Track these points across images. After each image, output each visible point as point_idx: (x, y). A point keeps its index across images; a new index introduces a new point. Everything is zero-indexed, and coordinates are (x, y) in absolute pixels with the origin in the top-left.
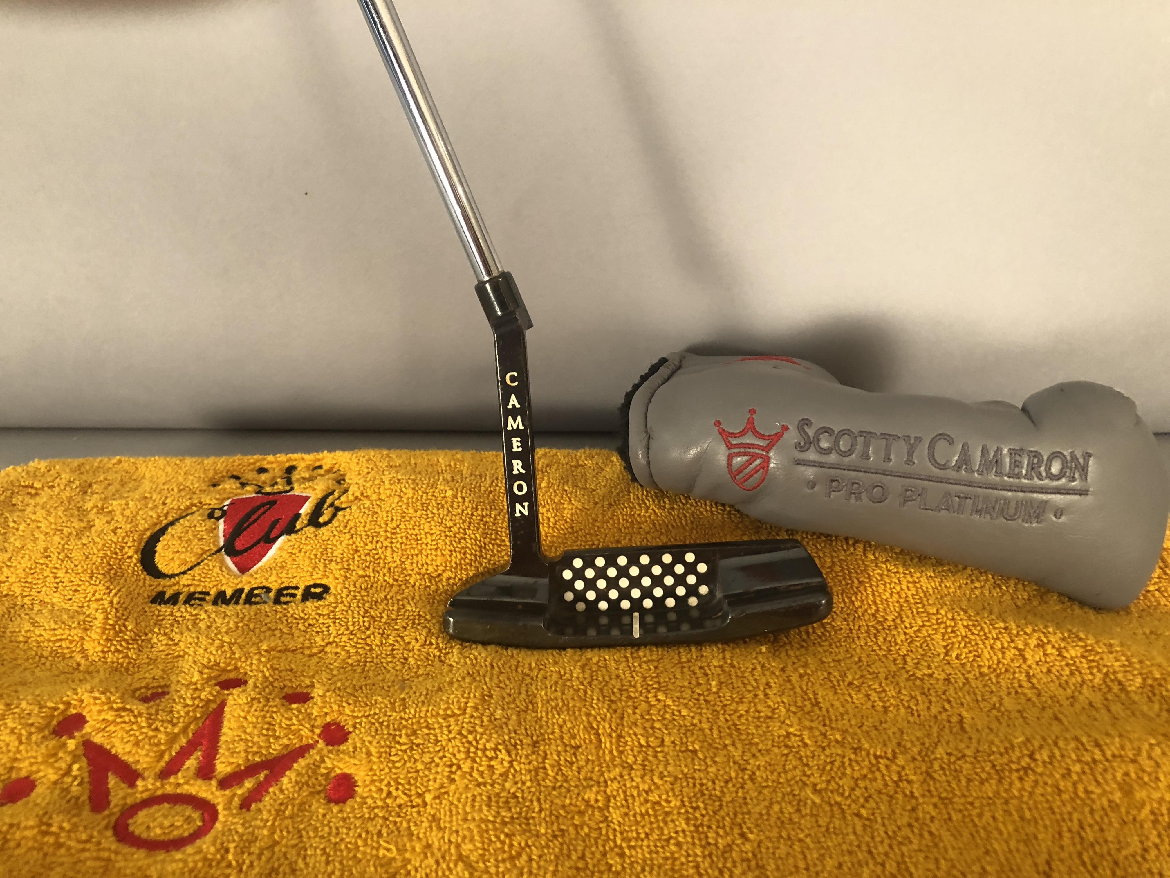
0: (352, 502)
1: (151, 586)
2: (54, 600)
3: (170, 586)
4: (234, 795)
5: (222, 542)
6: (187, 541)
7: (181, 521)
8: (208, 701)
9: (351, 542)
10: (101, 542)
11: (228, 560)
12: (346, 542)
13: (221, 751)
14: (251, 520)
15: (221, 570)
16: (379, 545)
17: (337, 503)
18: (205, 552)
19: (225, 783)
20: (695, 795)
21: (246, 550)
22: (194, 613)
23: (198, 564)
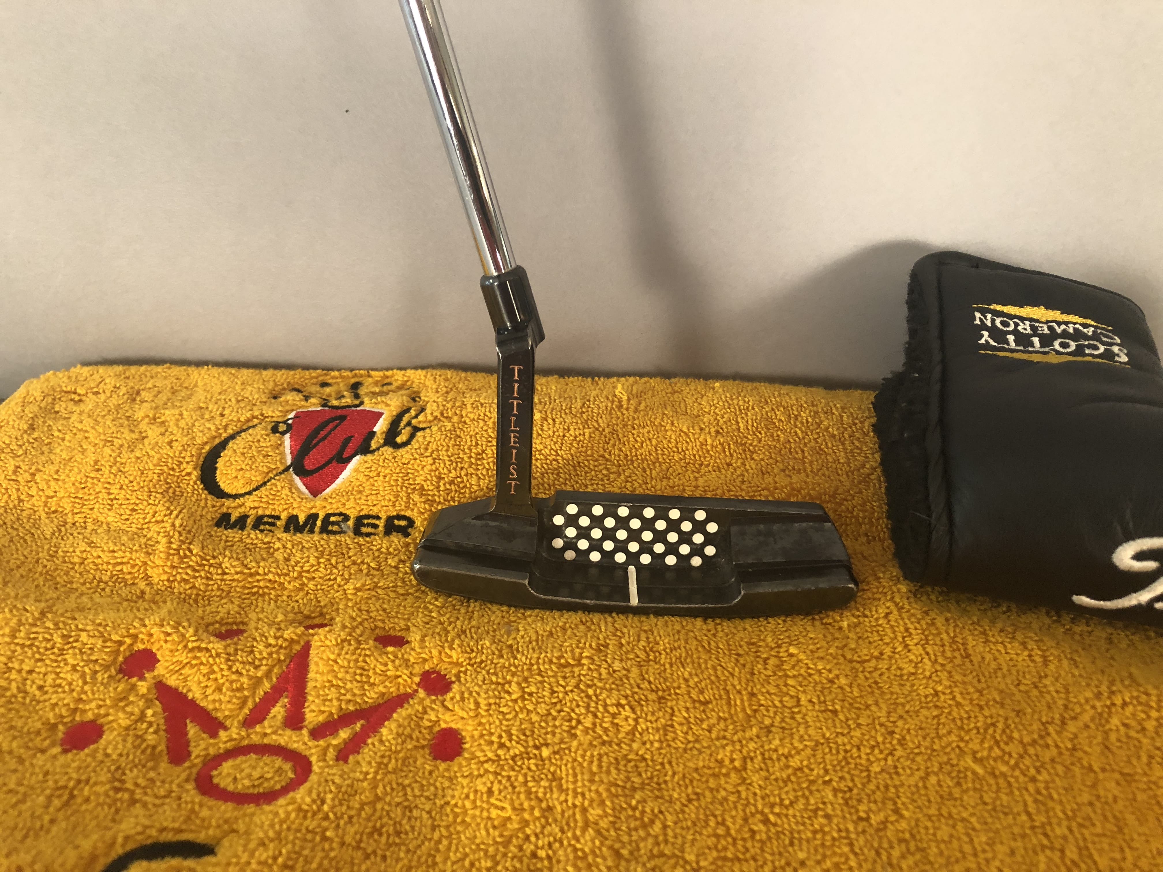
0: (430, 422)
1: (213, 506)
2: (110, 519)
3: (235, 508)
4: (328, 746)
5: (289, 461)
6: (251, 458)
7: (243, 435)
8: (292, 641)
9: (434, 467)
10: (157, 456)
11: (297, 480)
12: (429, 467)
13: (310, 698)
14: (320, 436)
15: (291, 491)
16: (463, 472)
17: (414, 422)
18: (271, 470)
19: (317, 733)
21: (316, 470)
22: (266, 540)
23: (265, 484)
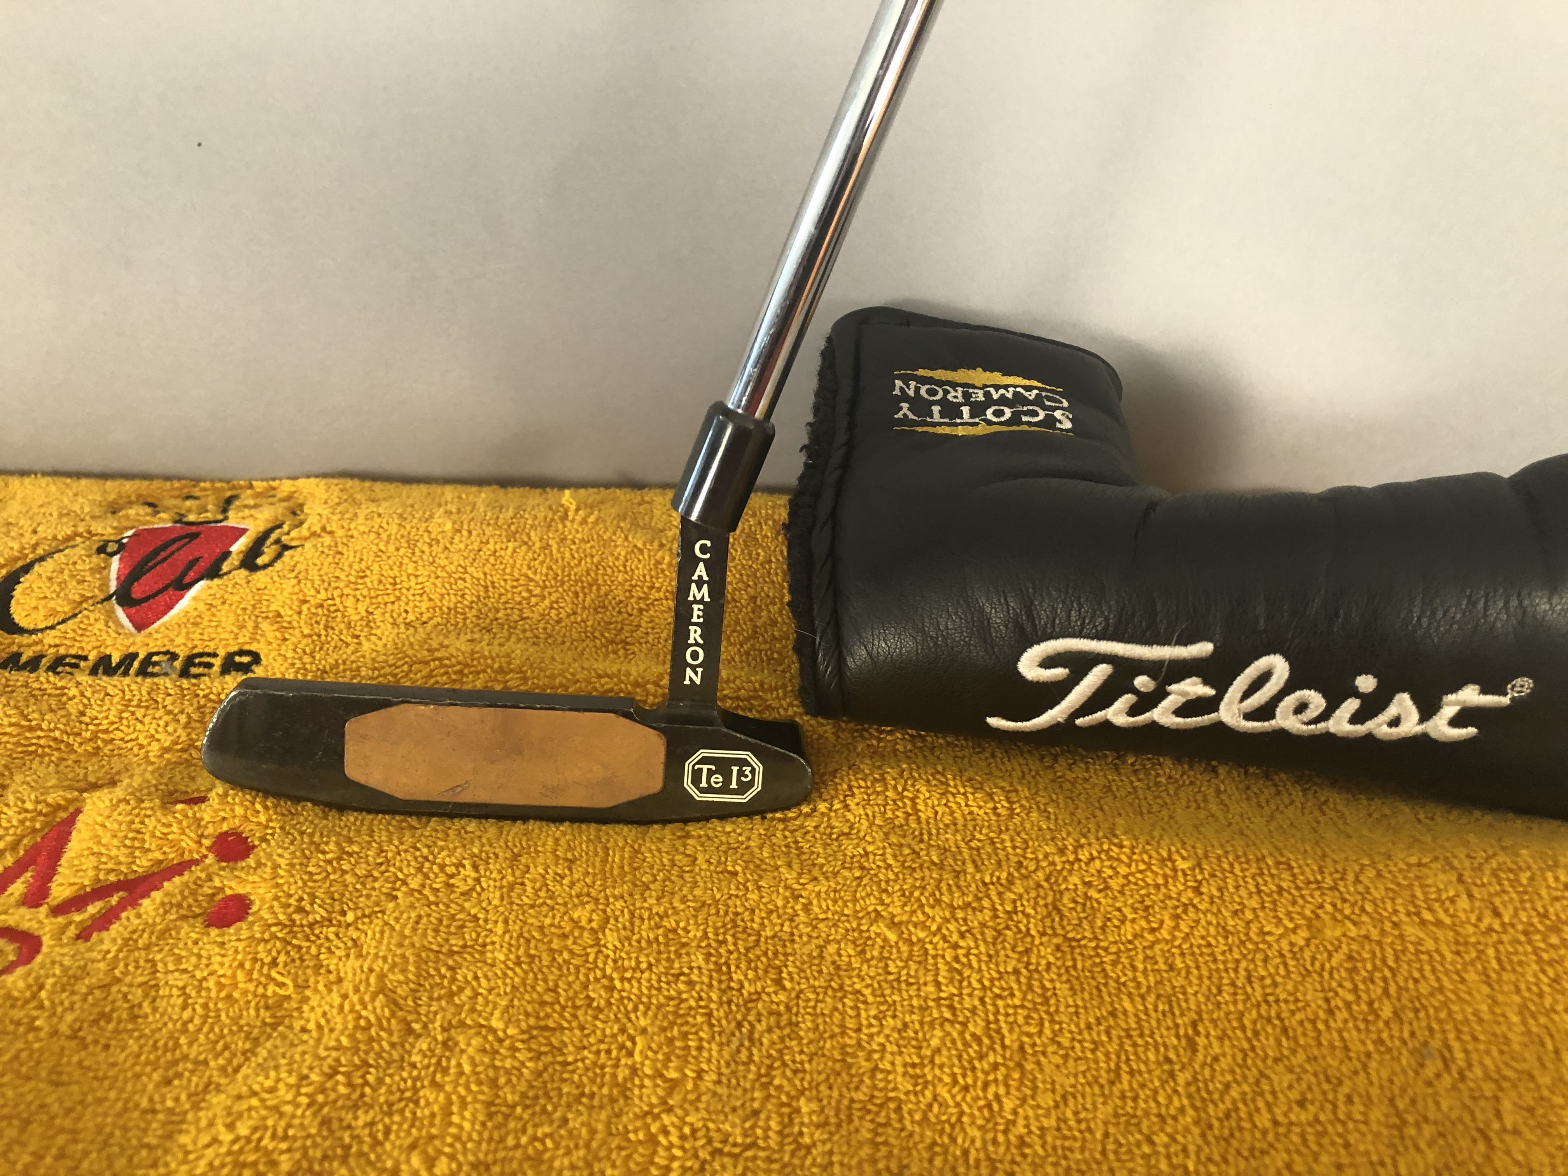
0: (306, 539)
3: (29, 646)
4: (70, 923)
5: (113, 587)
6: (60, 584)
7: (56, 556)
8: (57, 808)
9: (297, 589)
11: (120, 612)
12: (289, 590)
13: (61, 870)
14: (159, 558)
15: (107, 625)
16: (336, 593)
17: (285, 539)
18: (85, 599)
19: (60, 910)
20: (724, 925)
21: (146, 599)
22: (61, 685)
23: (75, 616)
